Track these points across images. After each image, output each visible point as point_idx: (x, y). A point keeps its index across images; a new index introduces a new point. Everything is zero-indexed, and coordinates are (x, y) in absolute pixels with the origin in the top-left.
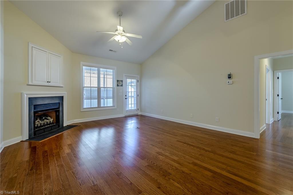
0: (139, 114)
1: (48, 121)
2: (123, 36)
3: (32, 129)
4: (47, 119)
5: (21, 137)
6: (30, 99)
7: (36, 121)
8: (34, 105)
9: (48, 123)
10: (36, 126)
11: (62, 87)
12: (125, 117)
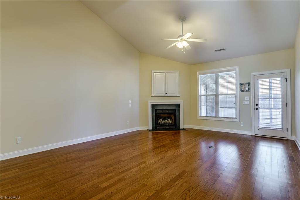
0: (288, 139)
1: (168, 121)
2: (185, 42)
3: (154, 124)
4: (168, 120)
5: (148, 127)
6: (153, 106)
7: (159, 120)
8: (155, 109)
9: (168, 123)
10: (159, 123)
11: (179, 96)
12: (255, 136)
